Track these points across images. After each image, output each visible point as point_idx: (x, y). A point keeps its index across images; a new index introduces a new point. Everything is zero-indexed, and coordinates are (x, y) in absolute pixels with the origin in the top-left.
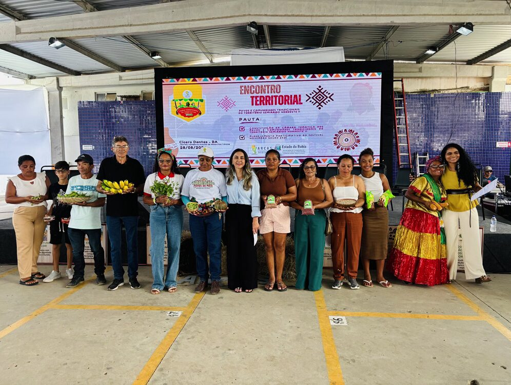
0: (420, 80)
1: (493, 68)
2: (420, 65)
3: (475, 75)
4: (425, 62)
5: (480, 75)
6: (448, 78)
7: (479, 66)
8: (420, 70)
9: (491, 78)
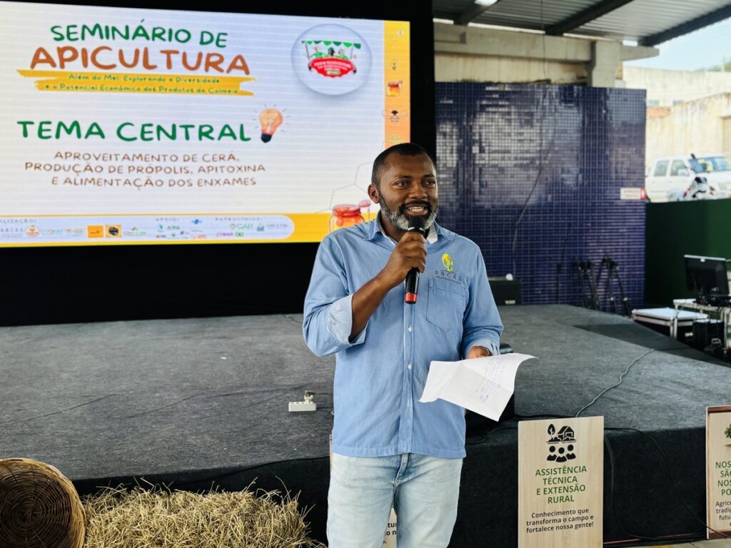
0: (461, 60)
1: (593, 45)
2: (461, 29)
3: (561, 56)
4: (471, 24)
5: (571, 57)
6: (513, 58)
7: (568, 40)
8: (463, 40)
9: (590, 64)
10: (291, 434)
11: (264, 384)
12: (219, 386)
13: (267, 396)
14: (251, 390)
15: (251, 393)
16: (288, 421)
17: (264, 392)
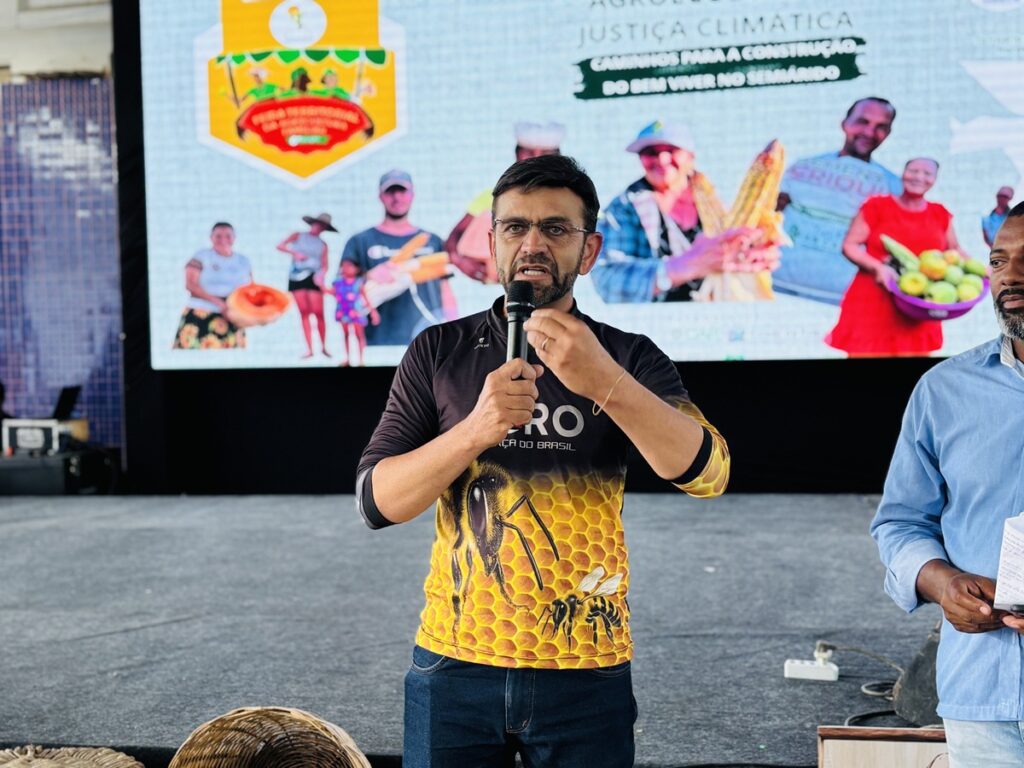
10: (770, 719)
11: (762, 623)
12: (680, 620)
13: (757, 644)
14: (733, 631)
15: (730, 637)
16: (774, 695)
17: (755, 637)
